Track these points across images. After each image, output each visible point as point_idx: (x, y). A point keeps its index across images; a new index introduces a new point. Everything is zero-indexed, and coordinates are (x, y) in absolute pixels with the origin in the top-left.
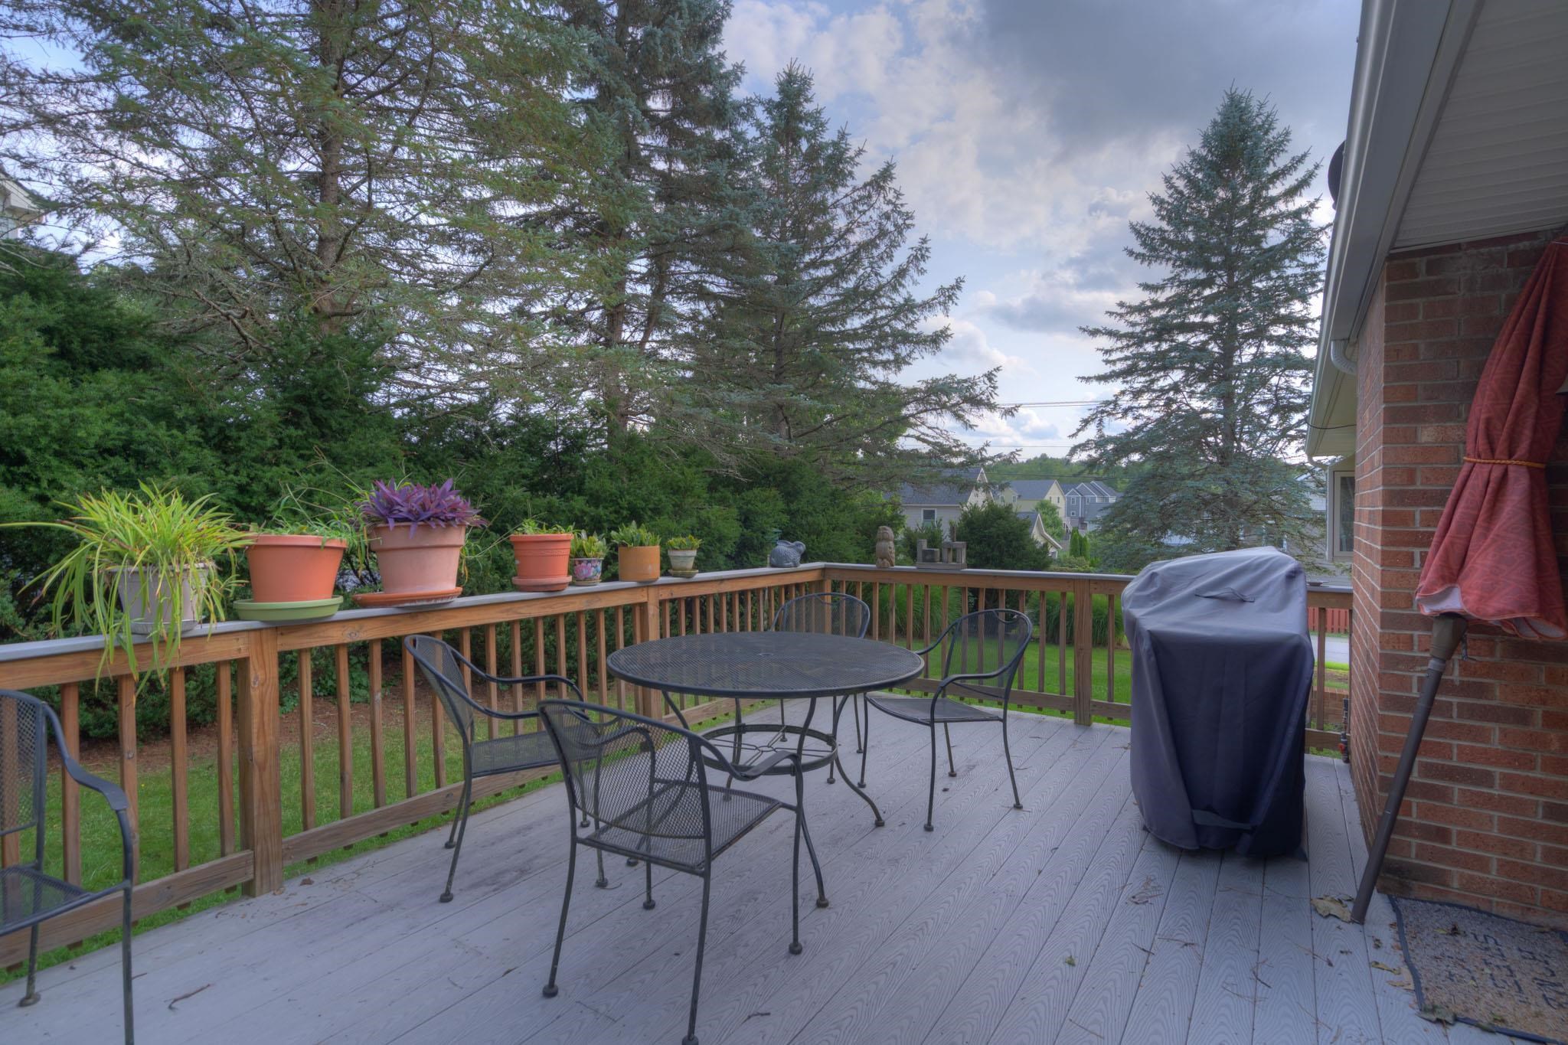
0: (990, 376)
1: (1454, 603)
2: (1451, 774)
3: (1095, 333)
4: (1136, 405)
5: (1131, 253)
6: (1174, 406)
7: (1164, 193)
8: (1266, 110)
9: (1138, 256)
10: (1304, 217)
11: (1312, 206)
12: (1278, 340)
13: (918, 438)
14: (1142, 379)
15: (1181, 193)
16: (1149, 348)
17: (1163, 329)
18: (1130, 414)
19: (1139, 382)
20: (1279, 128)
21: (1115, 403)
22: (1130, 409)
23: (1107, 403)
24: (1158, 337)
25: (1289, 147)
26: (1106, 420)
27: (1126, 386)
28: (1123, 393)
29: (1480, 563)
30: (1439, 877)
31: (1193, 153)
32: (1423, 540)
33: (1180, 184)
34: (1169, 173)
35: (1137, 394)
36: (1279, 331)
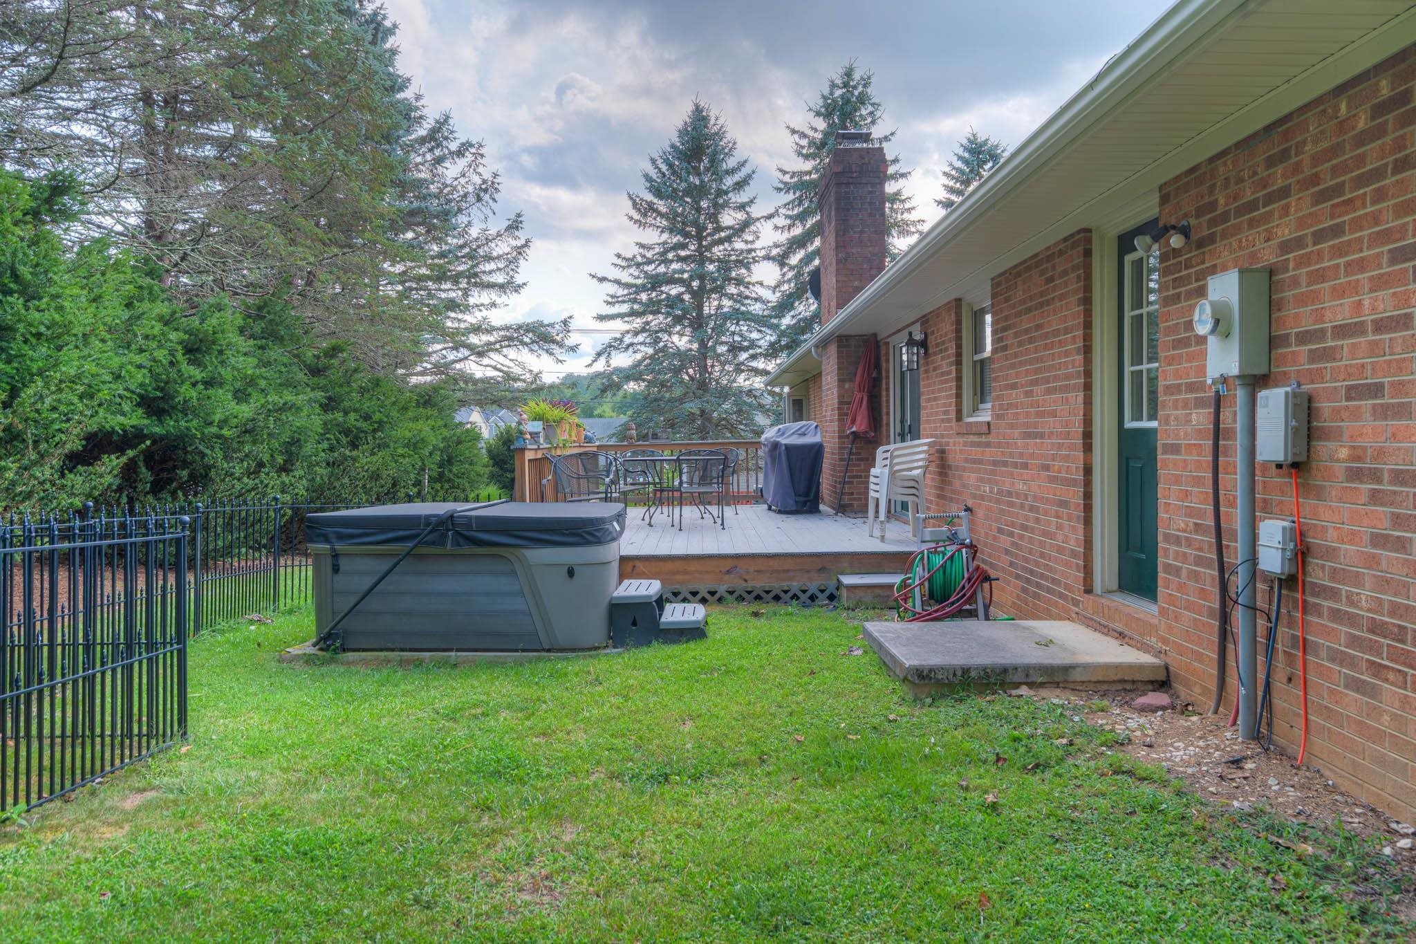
0: (565, 322)
1: (854, 429)
2: (853, 477)
3: (602, 280)
4: (635, 341)
5: (631, 218)
6: (661, 344)
7: (653, 173)
8: (720, 122)
9: (636, 222)
10: (748, 209)
11: (752, 201)
12: (731, 297)
13: (495, 368)
14: (638, 320)
15: (664, 175)
16: (644, 297)
17: (656, 282)
18: (631, 349)
19: (638, 323)
20: (729, 136)
21: (621, 340)
22: (631, 345)
23: (616, 339)
24: (653, 289)
25: (735, 153)
26: (613, 353)
27: (627, 327)
28: (628, 332)
29: (859, 418)
30: (851, 505)
31: (673, 146)
32: (847, 415)
33: (664, 168)
34: (656, 156)
35: (636, 333)
36: (732, 289)
